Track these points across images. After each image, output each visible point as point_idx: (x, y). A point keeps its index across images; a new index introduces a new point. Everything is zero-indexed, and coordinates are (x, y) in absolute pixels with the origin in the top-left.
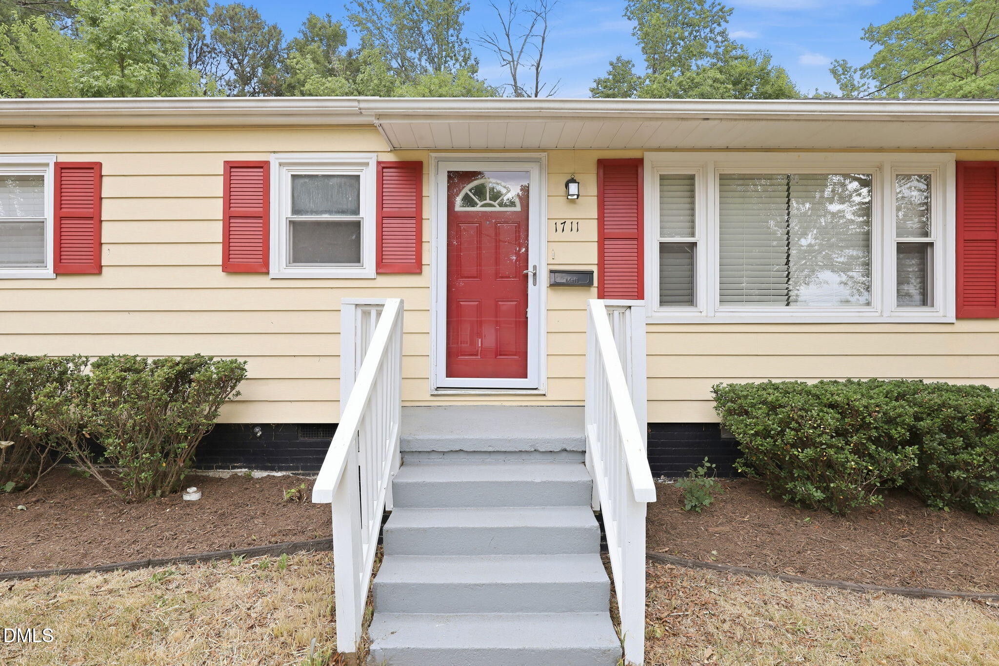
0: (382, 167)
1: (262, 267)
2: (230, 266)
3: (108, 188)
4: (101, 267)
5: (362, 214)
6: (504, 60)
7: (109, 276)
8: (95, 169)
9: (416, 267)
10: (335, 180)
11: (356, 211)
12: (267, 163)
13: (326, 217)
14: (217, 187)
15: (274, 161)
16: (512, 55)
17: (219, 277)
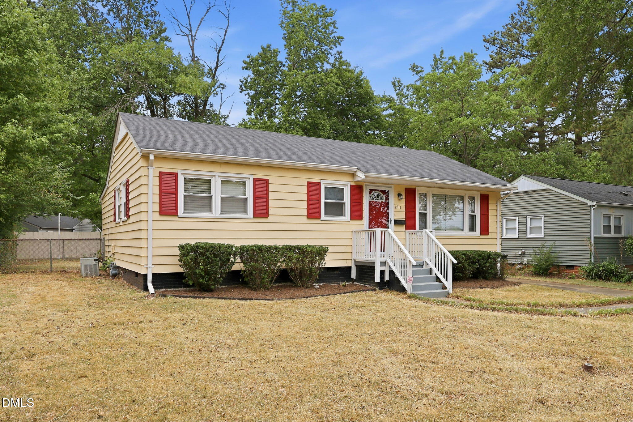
0: (352, 186)
1: (318, 217)
2: (309, 217)
3: (271, 188)
4: (268, 215)
5: (344, 201)
6: (182, 32)
7: (270, 219)
8: (266, 181)
9: (360, 218)
10: (337, 189)
11: (343, 200)
12: (320, 183)
13: (333, 201)
14: (305, 190)
15: (322, 182)
16: (191, 31)
17: (305, 219)
